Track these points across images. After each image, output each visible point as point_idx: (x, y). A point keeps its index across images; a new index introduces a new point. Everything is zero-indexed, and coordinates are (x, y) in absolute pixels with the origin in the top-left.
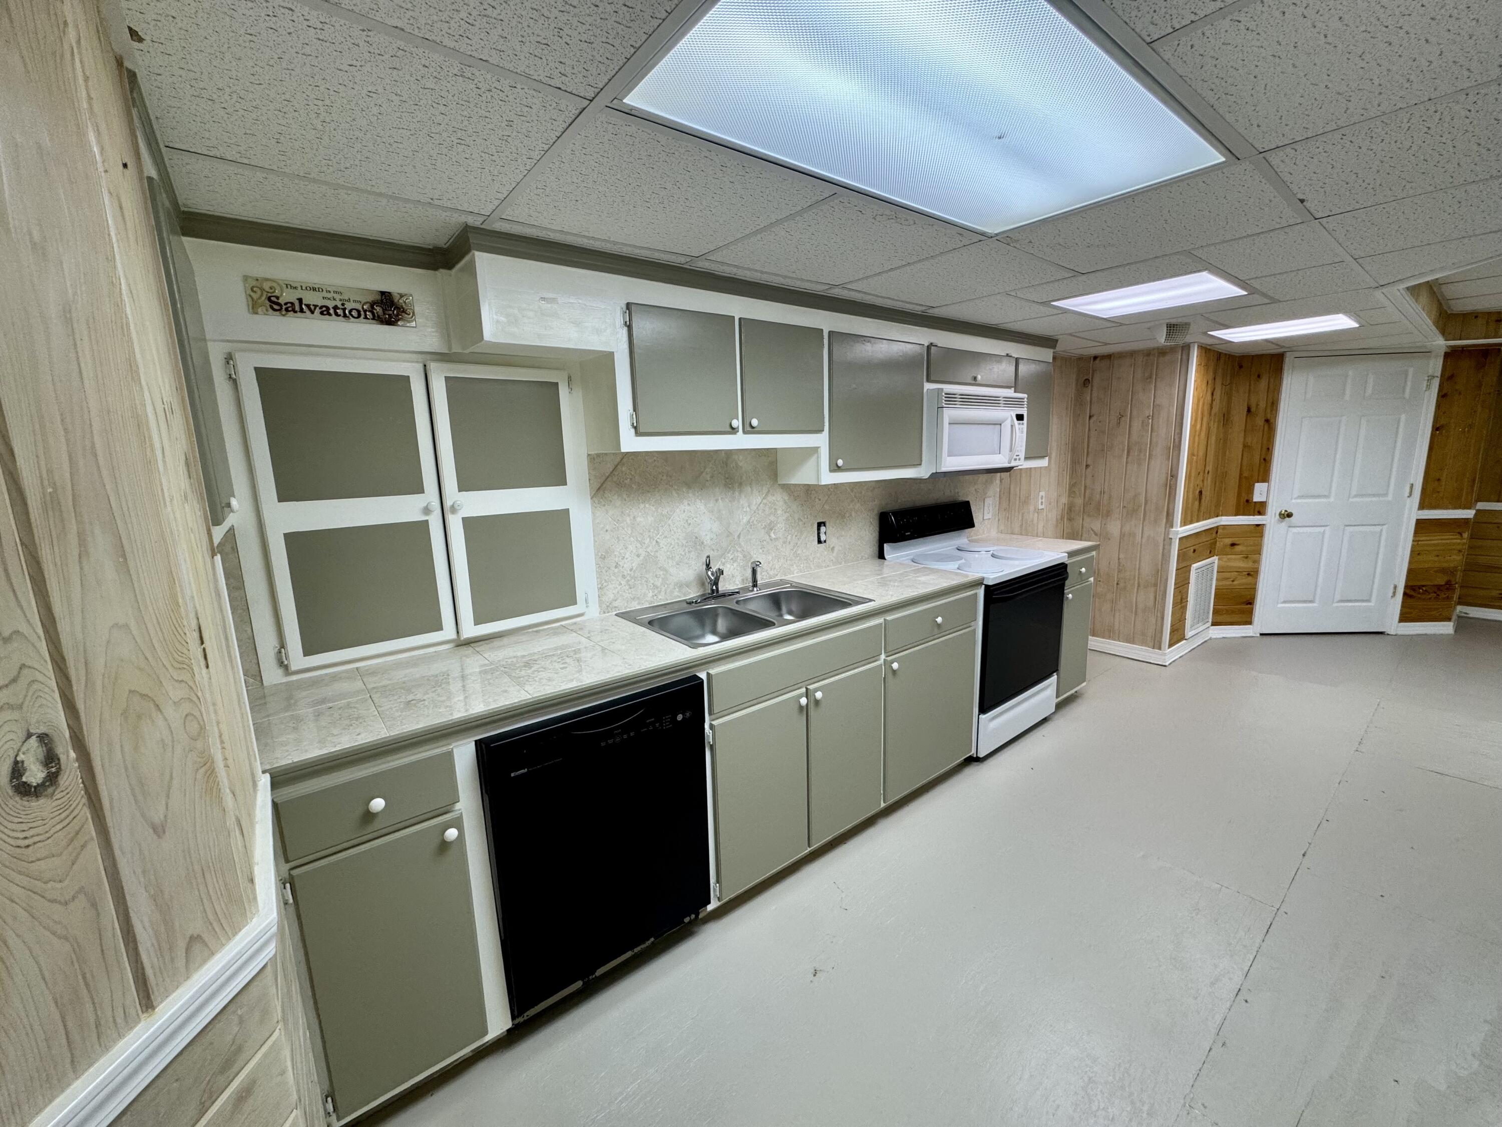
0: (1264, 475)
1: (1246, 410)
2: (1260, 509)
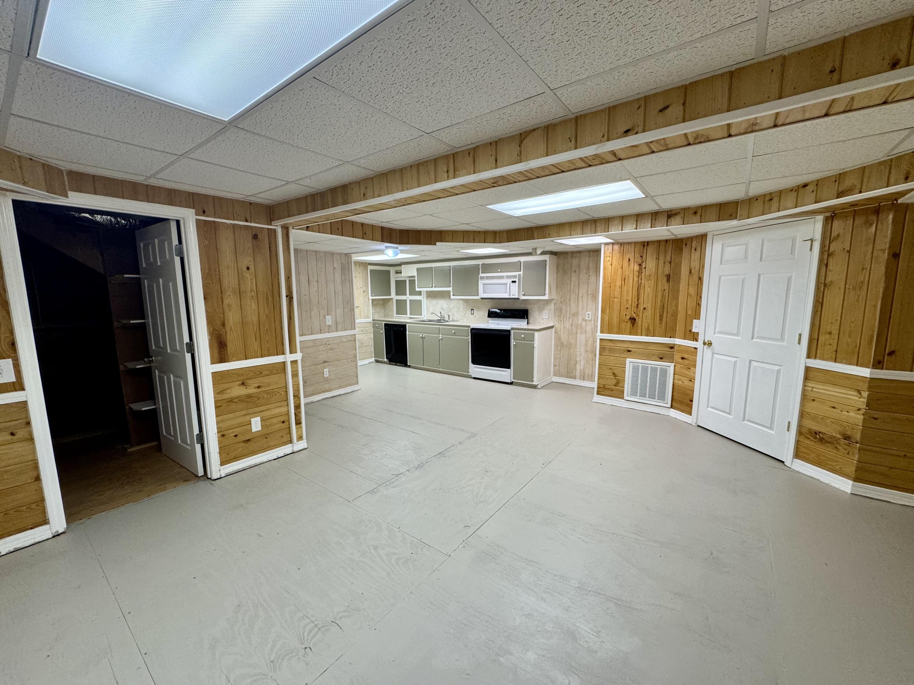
0: (697, 316)
1: (689, 272)
2: (695, 337)
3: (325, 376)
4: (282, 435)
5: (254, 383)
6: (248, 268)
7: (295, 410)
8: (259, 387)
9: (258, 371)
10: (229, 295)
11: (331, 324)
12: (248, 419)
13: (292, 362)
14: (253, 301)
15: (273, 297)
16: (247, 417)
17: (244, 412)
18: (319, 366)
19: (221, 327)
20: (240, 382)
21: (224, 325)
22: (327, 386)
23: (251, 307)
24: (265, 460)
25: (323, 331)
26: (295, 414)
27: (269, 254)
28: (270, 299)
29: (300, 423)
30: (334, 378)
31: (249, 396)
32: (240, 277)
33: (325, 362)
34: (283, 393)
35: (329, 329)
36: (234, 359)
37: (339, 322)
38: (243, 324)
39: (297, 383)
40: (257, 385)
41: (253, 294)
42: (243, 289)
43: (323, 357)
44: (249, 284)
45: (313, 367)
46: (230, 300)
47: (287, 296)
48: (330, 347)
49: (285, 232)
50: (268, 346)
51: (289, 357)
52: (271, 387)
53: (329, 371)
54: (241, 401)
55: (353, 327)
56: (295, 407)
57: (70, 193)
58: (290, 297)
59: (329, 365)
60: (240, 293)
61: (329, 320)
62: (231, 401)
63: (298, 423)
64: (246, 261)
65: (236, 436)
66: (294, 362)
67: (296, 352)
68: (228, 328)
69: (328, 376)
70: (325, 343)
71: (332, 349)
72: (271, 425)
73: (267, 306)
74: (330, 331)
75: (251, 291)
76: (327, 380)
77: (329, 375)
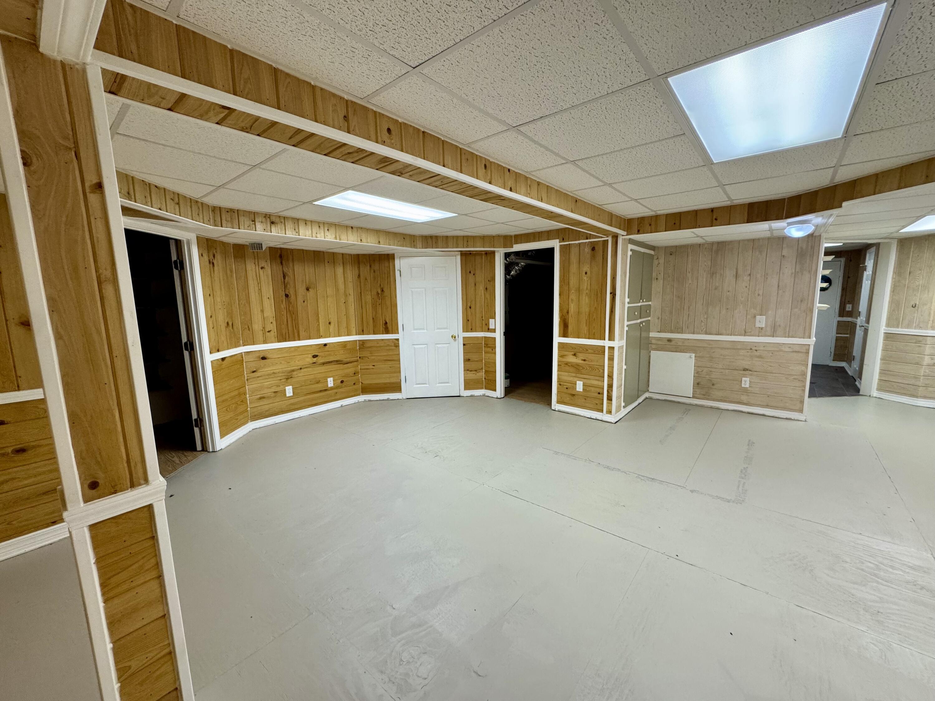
3: (743, 386)
4: (597, 403)
5: (581, 356)
6: (586, 273)
7: (608, 387)
8: (584, 360)
9: (585, 349)
10: (573, 293)
11: (763, 326)
12: (575, 380)
13: (609, 348)
14: (587, 297)
15: (601, 294)
16: (575, 379)
17: (574, 375)
18: (736, 372)
19: (566, 314)
20: (573, 353)
21: (568, 313)
22: (744, 398)
23: (585, 300)
24: (582, 415)
25: (748, 334)
26: (608, 391)
27: (601, 261)
28: (599, 295)
29: (611, 400)
30: (758, 392)
31: (578, 365)
32: (580, 280)
33: (745, 370)
34: (601, 370)
35: (761, 332)
36: (571, 336)
37: (780, 326)
38: (579, 313)
39: (612, 366)
40: (584, 358)
41: (587, 291)
42: (581, 288)
43: (746, 364)
44: (585, 285)
45: (727, 371)
46: (573, 296)
47: (611, 293)
48: (757, 354)
49: (614, 240)
50: (594, 331)
51: (607, 343)
52: (593, 363)
53: (750, 382)
54: (572, 366)
55: (807, 334)
56: (608, 385)
57: (514, 246)
58: (613, 294)
59: (751, 375)
60: (579, 290)
61: (761, 321)
62: (567, 364)
63: (610, 399)
64: (586, 268)
65: (567, 388)
66: (612, 349)
67: (614, 340)
68: (570, 314)
69: (747, 386)
70: (752, 348)
71: (760, 357)
72: (589, 391)
73: (597, 301)
74: (760, 334)
75: (587, 289)
76: (745, 390)
77: (750, 386)
